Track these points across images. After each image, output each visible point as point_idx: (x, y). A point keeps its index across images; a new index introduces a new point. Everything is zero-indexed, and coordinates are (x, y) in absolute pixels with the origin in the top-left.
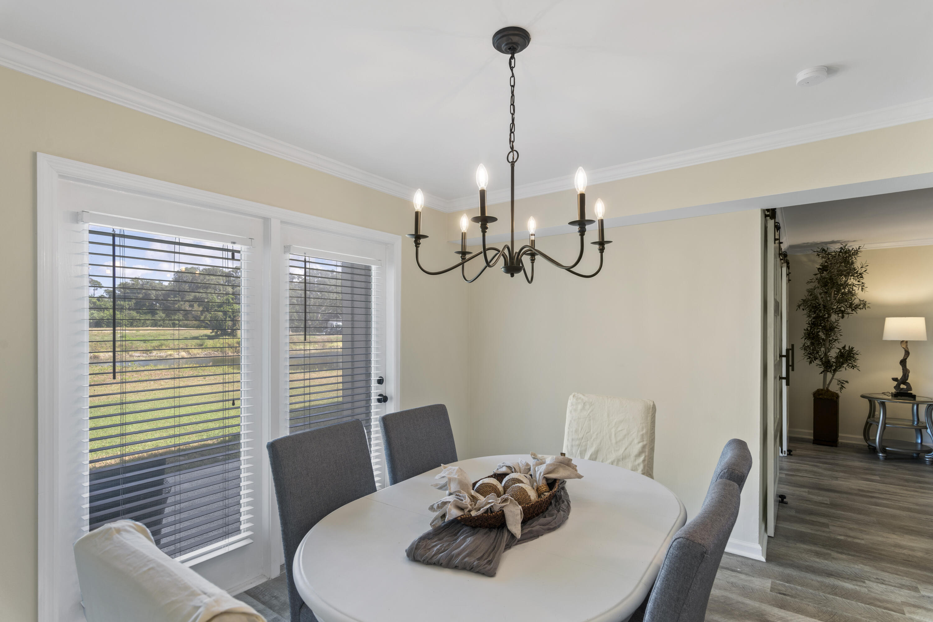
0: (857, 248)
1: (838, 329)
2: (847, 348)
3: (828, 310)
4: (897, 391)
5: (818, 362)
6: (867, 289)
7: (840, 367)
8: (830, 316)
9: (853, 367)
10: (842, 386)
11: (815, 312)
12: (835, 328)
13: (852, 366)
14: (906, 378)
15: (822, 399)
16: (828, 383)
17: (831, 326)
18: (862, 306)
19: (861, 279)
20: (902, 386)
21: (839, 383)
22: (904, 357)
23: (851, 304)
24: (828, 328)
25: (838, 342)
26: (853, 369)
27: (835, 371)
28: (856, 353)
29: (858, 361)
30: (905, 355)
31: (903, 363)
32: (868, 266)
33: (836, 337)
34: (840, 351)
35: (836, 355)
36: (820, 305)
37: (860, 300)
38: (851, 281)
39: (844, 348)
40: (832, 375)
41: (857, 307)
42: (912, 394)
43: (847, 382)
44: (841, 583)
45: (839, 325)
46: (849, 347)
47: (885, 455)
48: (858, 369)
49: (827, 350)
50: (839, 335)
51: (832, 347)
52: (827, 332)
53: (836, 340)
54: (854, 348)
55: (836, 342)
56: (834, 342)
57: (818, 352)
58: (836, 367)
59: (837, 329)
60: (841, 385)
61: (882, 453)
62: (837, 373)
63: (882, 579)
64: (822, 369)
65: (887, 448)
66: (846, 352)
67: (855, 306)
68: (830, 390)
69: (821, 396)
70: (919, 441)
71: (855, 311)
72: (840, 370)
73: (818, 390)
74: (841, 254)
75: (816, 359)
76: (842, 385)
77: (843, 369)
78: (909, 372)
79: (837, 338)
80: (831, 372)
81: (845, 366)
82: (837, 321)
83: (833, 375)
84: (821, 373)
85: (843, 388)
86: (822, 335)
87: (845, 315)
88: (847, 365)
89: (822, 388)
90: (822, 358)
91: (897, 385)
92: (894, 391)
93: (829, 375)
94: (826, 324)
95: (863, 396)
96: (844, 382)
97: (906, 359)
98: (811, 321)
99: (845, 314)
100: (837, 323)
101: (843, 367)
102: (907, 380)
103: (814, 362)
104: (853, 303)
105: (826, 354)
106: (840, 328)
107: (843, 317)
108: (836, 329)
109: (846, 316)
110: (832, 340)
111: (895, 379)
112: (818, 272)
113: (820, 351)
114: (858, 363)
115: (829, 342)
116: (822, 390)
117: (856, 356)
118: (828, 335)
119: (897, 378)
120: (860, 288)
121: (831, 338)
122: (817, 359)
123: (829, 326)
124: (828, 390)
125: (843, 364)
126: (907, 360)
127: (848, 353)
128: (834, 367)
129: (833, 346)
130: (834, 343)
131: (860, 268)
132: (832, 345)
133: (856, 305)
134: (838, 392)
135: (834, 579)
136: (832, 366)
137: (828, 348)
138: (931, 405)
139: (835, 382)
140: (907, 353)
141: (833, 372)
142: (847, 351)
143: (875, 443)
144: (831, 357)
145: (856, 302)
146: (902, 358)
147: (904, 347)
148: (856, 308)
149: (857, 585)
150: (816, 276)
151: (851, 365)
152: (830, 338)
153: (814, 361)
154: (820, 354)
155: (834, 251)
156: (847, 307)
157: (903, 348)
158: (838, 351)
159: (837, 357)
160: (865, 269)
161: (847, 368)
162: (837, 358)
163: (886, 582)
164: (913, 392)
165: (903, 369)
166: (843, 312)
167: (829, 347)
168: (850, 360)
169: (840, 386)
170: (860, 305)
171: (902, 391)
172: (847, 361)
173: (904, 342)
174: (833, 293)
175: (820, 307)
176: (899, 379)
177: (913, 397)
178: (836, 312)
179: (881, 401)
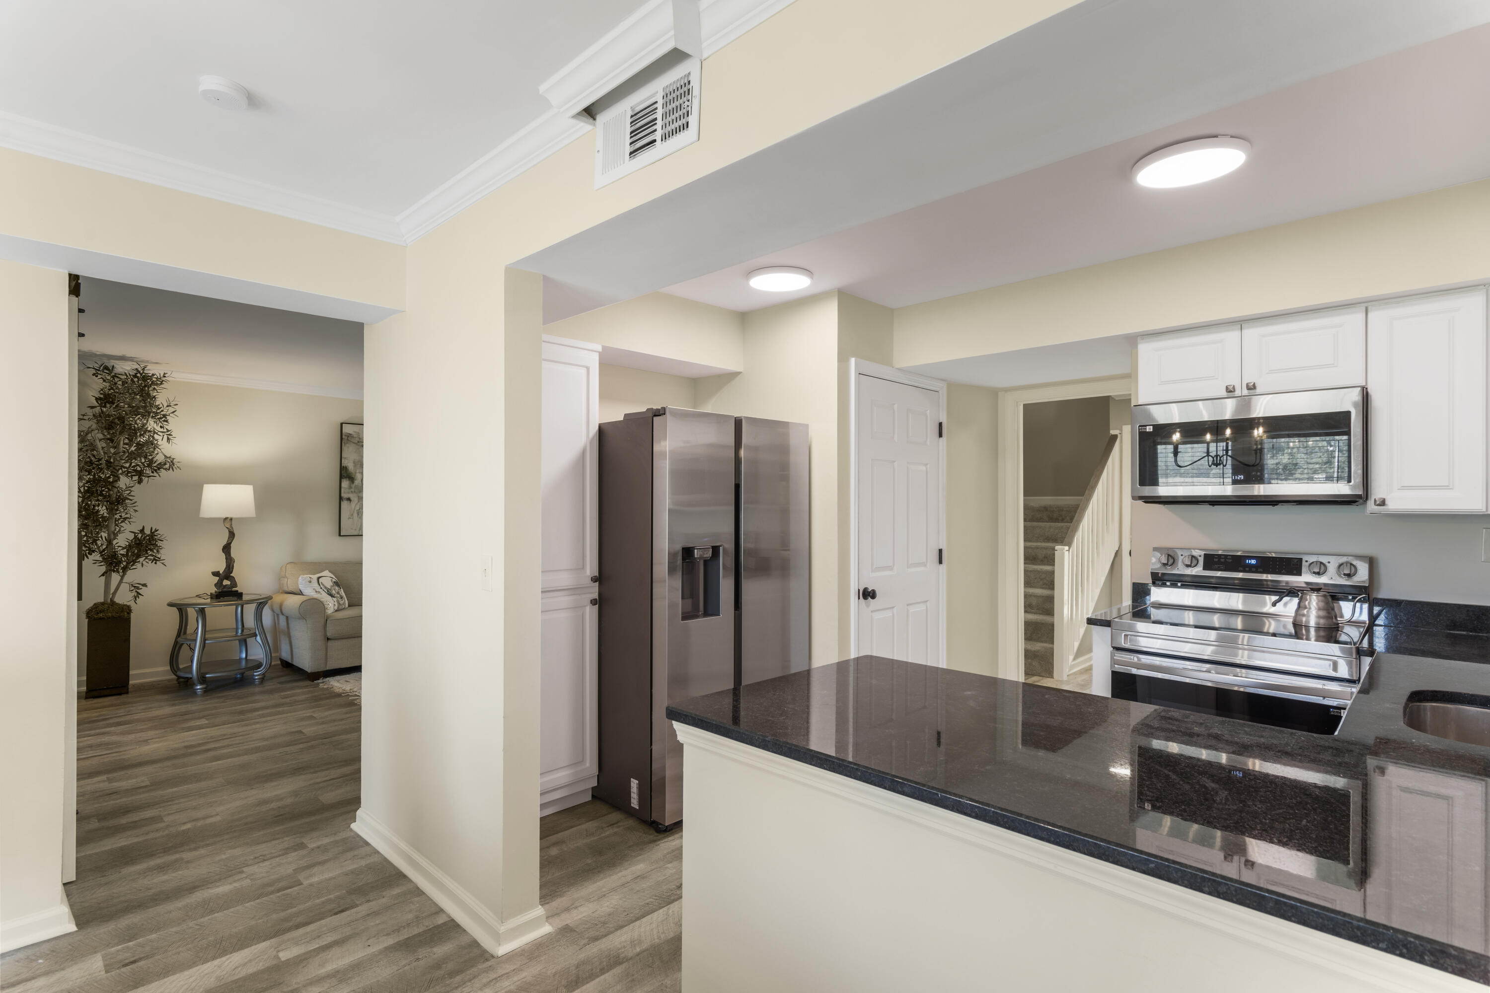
0: (162, 375)
1: (131, 500)
2: (148, 532)
3: (116, 470)
4: (218, 591)
5: (96, 556)
6: (175, 440)
7: (134, 562)
8: (117, 479)
9: (156, 560)
10: (138, 593)
11: (89, 473)
12: (125, 500)
13: (154, 559)
14: (231, 570)
15: (103, 618)
16: (112, 590)
17: (119, 496)
18: (167, 466)
19: (165, 423)
20: (226, 582)
21: (133, 588)
22: (227, 541)
23: (151, 462)
24: (114, 499)
25: (129, 522)
26: (156, 563)
27: (125, 569)
28: (160, 539)
29: (162, 551)
30: (229, 538)
31: (227, 549)
32: (177, 405)
33: (126, 514)
34: (135, 537)
35: (127, 544)
36: (100, 460)
37: (165, 456)
38: (151, 424)
39: (142, 531)
40: (120, 578)
41: (160, 466)
42: (237, 591)
43: (145, 585)
44: (212, 891)
45: (132, 494)
46: (152, 529)
47: (204, 686)
48: (162, 563)
49: (112, 537)
50: (132, 510)
51: (120, 530)
52: (113, 506)
53: (125, 519)
54: (158, 530)
55: (126, 522)
56: (122, 522)
57: (95, 541)
58: (127, 562)
59: (129, 501)
60: (136, 591)
61: (201, 684)
62: (129, 573)
63: (260, 856)
64: (103, 569)
65: (207, 676)
66: (146, 537)
67: (158, 464)
68: (117, 602)
69: (101, 615)
70: (244, 656)
71: (157, 473)
72: (134, 567)
73: (95, 604)
74: (136, 380)
75: (91, 551)
76: (137, 590)
77: (138, 565)
78: (234, 562)
79: (128, 516)
80: (118, 572)
81: (141, 560)
82: (129, 488)
83: (122, 577)
84: (103, 575)
85: (139, 596)
86: (103, 511)
87: (143, 478)
88: (145, 560)
89: (102, 600)
90: (104, 550)
91: (218, 581)
92: (214, 590)
93: (115, 578)
94: (111, 492)
95: (171, 605)
96: (141, 587)
97: (231, 543)
98: (84, 486)
99: (143, 476)
100: (129, 491)
101: (139, 561)
102: (231, 573)
103: (88, 558)
104: (155, 459)
105: (109, 542)
106: (135, 499)
107: (140, 481)
108: (127, 501)
109: (145, 479)
110: (119, 519)
111: (215, 574)
112: (96, 404)
113: (100, 538)
114: (163, 554)
115: (116, 521)
116: (103, 604)
117: (159, 543)
118: (112, 510)
119: (219, 572)
120: (166, 437)
121: (117, 516)
122: (94, 551)
123: (115, 496)
124: (113, 603)
125: (139, 556)
126: (231, 545)
127: (149, 538)
128: (125, 563)
129: (122, 529)
130: (123, 524)
131: (165, 406)
132: (120, 528)
133: (160, 463)
134: (132, 604)
135: (201, 892)
136: (120, 562)
137: (114, 533)
138: (261, 603)
139: (124, 587)
140: (232, 535)
141: (123, 572)
142: (148, 535)
143: (191, 672)
144: (119, 546)
145: (160, 458)
146: (225, 543)
147: (228, 527)
148: (159, 469)
149: (235, 881)
150: (95, 410)
151: (152, 558)
152: (116, 516)
153: (89, 556)
154: (99, 543)
155: (125, 373)
156: (144, 465)
157: (227, 528)
158: (132, 536)
159: (129, 545)
160: (173, 410)
161: (144, 563)
162: (129, 547)
163: (268, 856)
164: (239, 589)
165: (226, 559)
166: (140, 474)
167: (116, 532)
168: (151, 550)
169: (134, 593)
170: (165, 464)
171: (225, 590)
172: (147, 551)
173: (228, 520)
174: (122, 442)
175: (101, 464)
176: (221, 573)
177: (239, 595)
178: (129, 472)
179: (199, 608)
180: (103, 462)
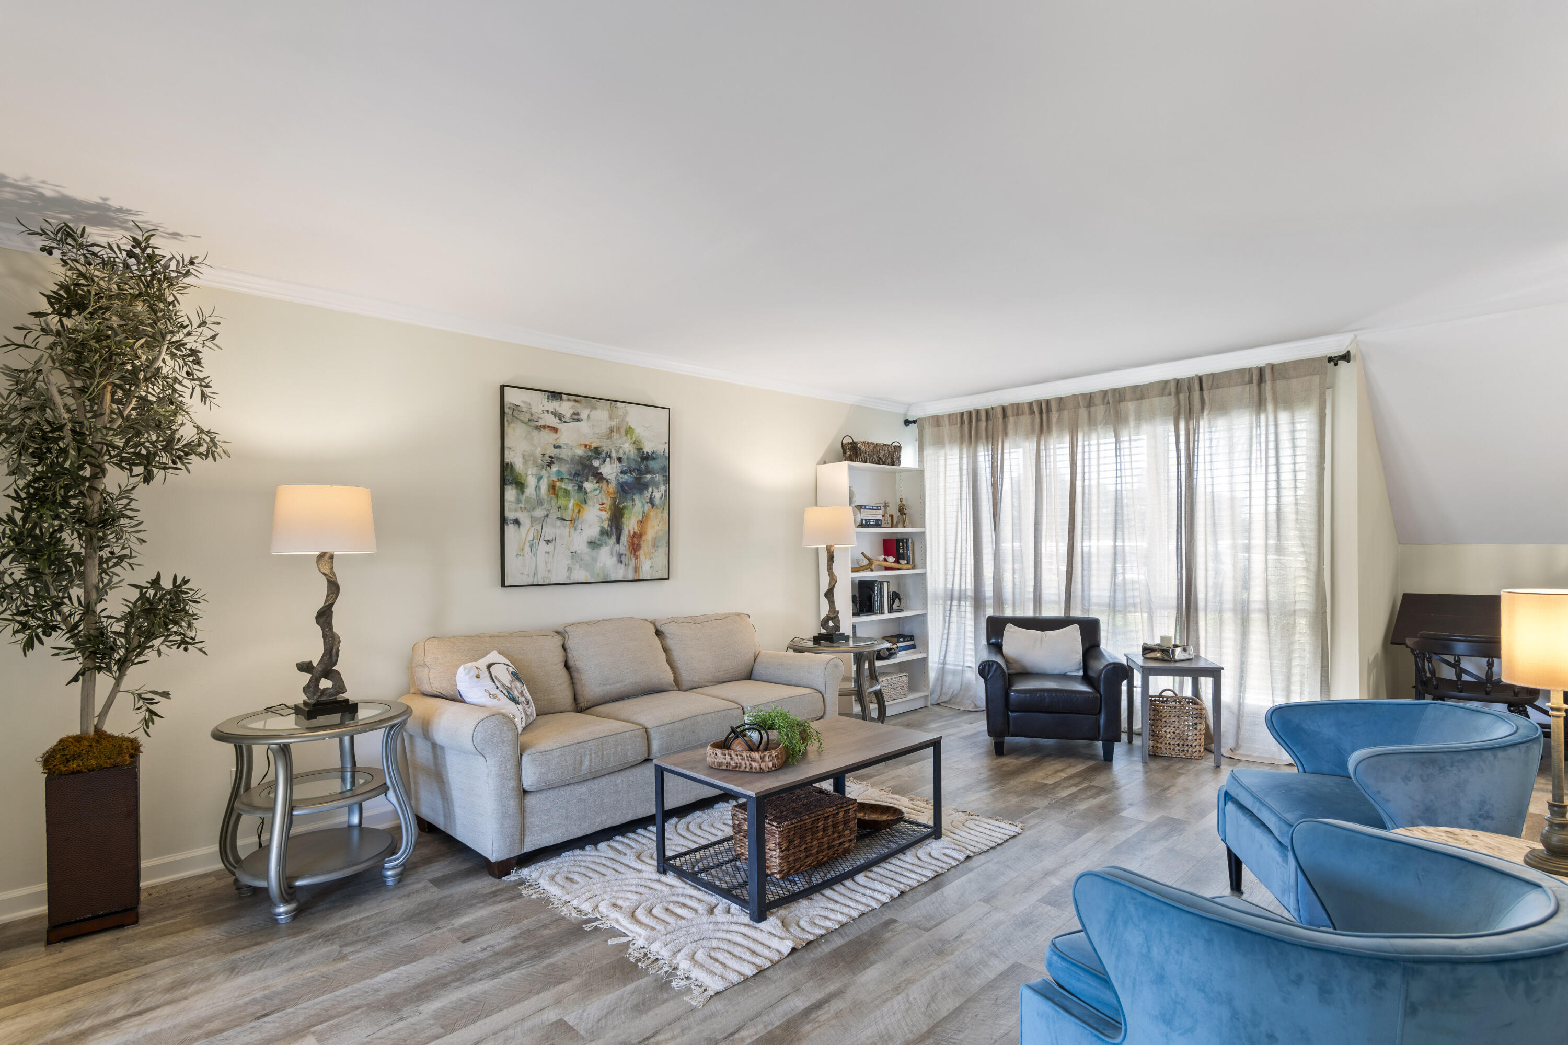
0: (187, 260)
1: (131, 518)
2: (167, 584)
3: (95, 450)
4: (311, 701)
5: (60, 639)
6: (217, 399)
7: (142, 648)
8: (99, 472)
9: (185, 643)
10: (152, 713)
11: (39, 456)
12: (119, 518)
13: (183, 642)
14: (334, 659)
15: (79, 772)
16: (98, 708)
17: (106, 510)
18: (203, 449)
20: (325, 684)
21: (141, 703)
22: (325, 602)
23: (170, 442)
24: (95, 515)
25: (130, 564)
26: (186, 649)
27: (123, 664)
28: (193, 599)
29: (196, 624)
30: (328, 596)
31: (324, 617)
32: (219, 324)
33: (123, 548)
34: (142, 596)
35: (127, 610)
36: (61, 428)
37: (198, 428)
38: (168, 366)
39: (156, 583)
40: (113, 681)
41: (190, 449)
42: (347, 700)
43: (166, 695)
45: (133, 505)
46: (175, 578)
47: (293, 906)
48: (200, 650)
49: (94, 596)
50: (133, 539)
51: (110, 581)
52: (93, 531)
53: (122, 558)
54: (188, 581)
55: (124, 564)
56: (115, 565)
57: (57, 605)
58: (127, 649)
59: (127, 521)
60: (148, 710)
61: (286, 902)
62: (132, 671)
64: (76, 666)
65: (298, 883)
66: (164, 595)
67: (184, 446)
68: (109, 732)
69: (74, 765)
71: (183, 463)
72: (142, 658)
73: (61, 741)
74: (132, 261)
75: (49, 628)
76: (149, 706)
77: (150, 655)
78: (339, 642)
79: (127, 552)
80: (109, 670)
81: (157, 642)
82: (126, 493)
83: (118, 681)
84: (75, 679)
85: (154, 717)
86: (71, 541)
87: (155, 470)
88: (164, 641)
89: (77, 731)
90: (76, 625)
91: (310, 681)
92: (300, 698)
93: (104, 682)
94: (89, 502)
95: (220, 736)
96: (157, 698)
97: (332, 605)
98: (28, 485)
99: (155, 466)
100: (127, 501)
101: (153, 646)
102: (335, 664)
103: (41, 642)
104: (177, 436)
105: (88, 609)
106: (140, 517)
107: (148, 478)
108: (122, 521)
109: (159, 474)
110: (108, 559)
111: (305, 667)
112: (48, 309)
113: (66, 601)
114: (200, 629)
115: (101, 564)
116: (77, 739)
117: (192, 608)
118: (93, 541)
119: (311, 662)
120: (198, 390)
121: (105, 553)
122: (55, 628)
123: (96, 508)
124: (99, 733)
125: (151, 636)
126: (334, 609)
127: (171, 599)
128: (122, 652)
129: (115, 579)
130: (115, 570)
131: (195, 325)
132: (111, 578)
133: (187, 445)
134: (140, 736)
136: (113, 648)
137: (97, 588)
138: (392, 727)
139: (124, 701)
140: (334, 588)
141: (119, 669)
142: (169, 592)
143: (265, 875)
144: (108, 617)
145: (187, 433)
146: (322, 605)
147: (326, 572)
148: (187, 454)
150: (42, 319)
151: (179, 638)
152: (101, 553)
153: (44, 638)
154: (66, 609)
155: (109, 244)
156: (156, 447)
157: (324, 574)
158: (134, 595)
159: (131, 614)
160: (211, 334)
161: (163, 648)
162: (130, 618)
164: (350, 695)
165: (325, 636)
166: (148, 461)
167: (101, 585)
168: (176, 623)
169: (143, 714)
170: (199, 445)
171: (324, 698)
172: (166, 625)
173: (326, 558)
174: (108, 397)
175: (62, 438)
176: (315, 664)
177: (350, 709)
178: (123, 459)
179: (279, 744)
180: (67, 432)
